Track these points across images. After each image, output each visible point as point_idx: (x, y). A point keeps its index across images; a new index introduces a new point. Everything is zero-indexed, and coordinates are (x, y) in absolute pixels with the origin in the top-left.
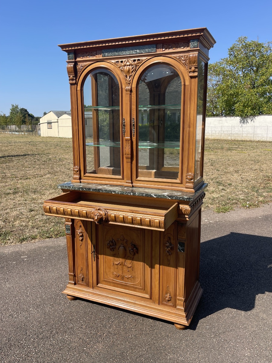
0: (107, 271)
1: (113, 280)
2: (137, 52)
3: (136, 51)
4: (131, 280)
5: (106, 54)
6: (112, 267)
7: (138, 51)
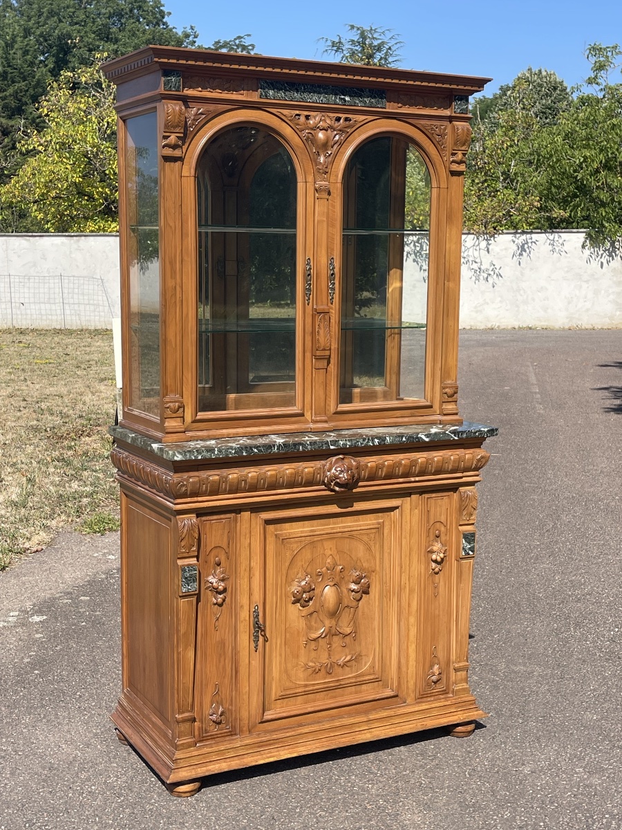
0: (289, 665)
1: (306, 686)
2: (345, 101)
3: (343, 97)
4: (351, 666)
5: (271, 92)
6: (303, 651)
7: (347, 99)
